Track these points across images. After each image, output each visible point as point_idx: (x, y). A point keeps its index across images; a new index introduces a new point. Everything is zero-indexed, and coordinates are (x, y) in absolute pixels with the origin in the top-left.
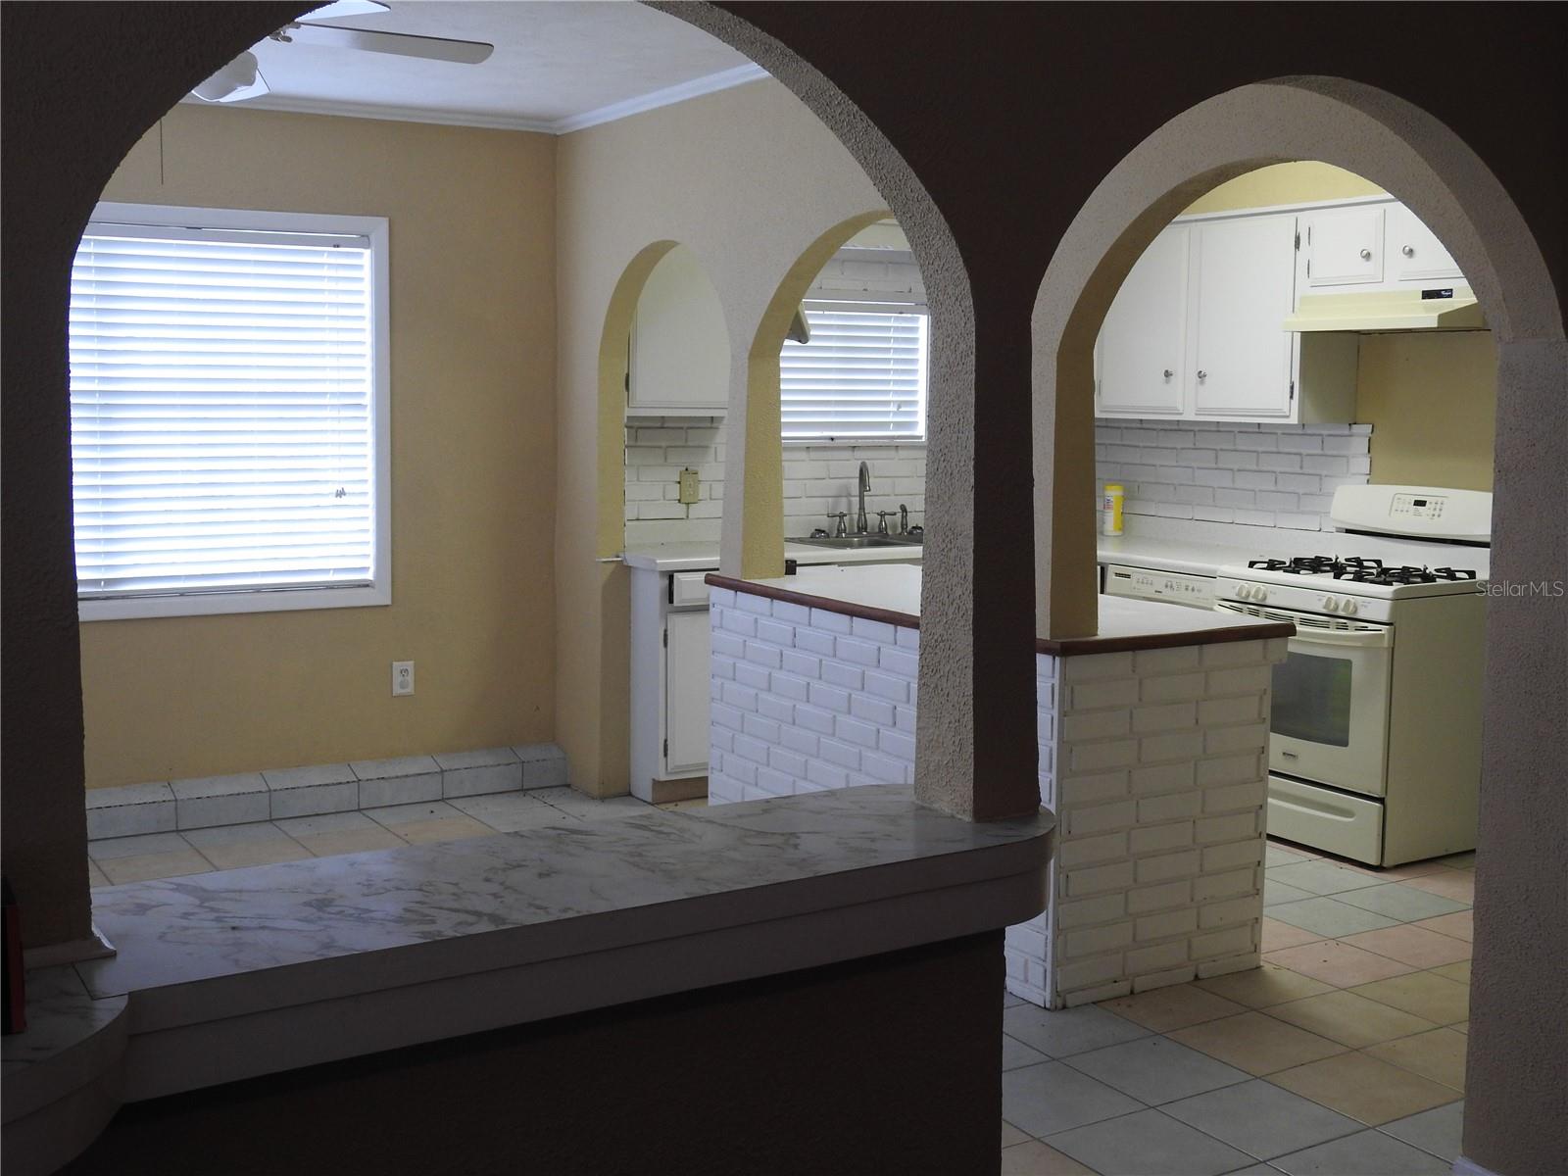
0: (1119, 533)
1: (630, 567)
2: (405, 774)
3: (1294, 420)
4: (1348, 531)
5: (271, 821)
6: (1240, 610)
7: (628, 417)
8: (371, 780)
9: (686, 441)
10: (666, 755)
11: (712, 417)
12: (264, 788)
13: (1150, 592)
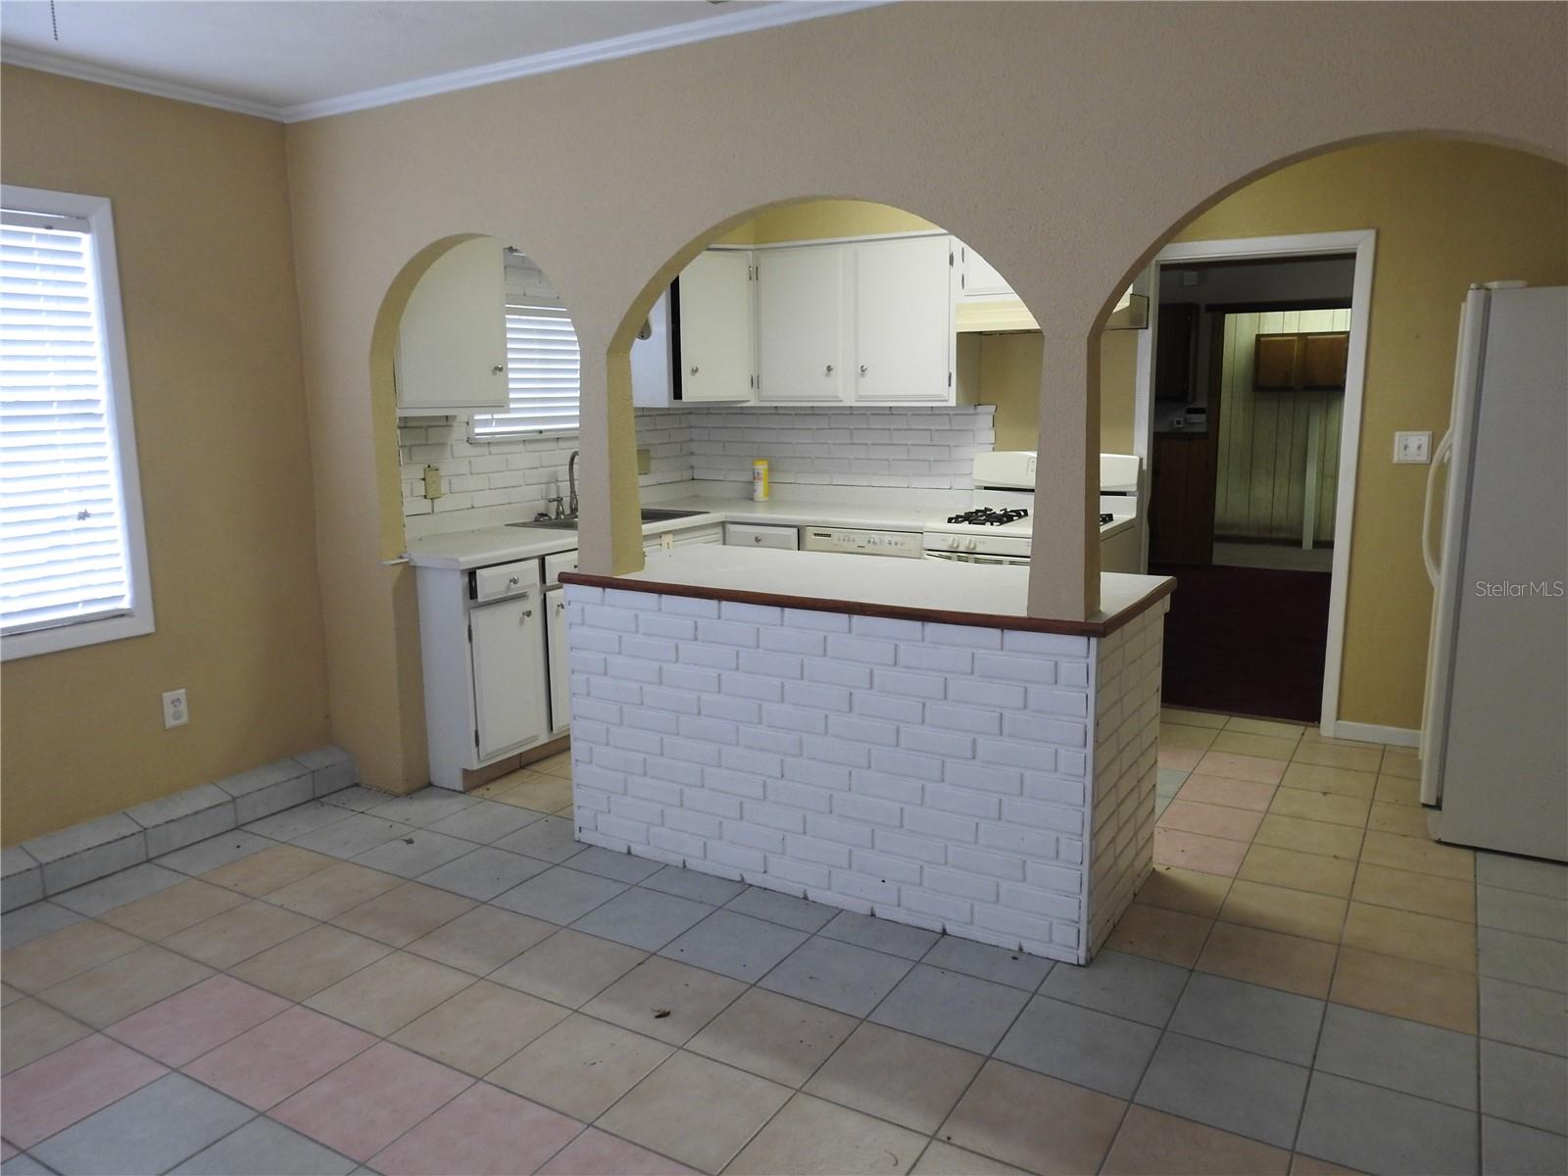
0: (766, 499)
1: (415, 567)
2: (194, 810)
3: (952, 402)
4: (986, 488)
5: (46, 898)
6: (949, 558)
7: (400, 418)
8: (158, 825)
9: (427, 440)
10: (477, 745)
11: (447, 417)
12: (32, 864)
13: (853, 547)
